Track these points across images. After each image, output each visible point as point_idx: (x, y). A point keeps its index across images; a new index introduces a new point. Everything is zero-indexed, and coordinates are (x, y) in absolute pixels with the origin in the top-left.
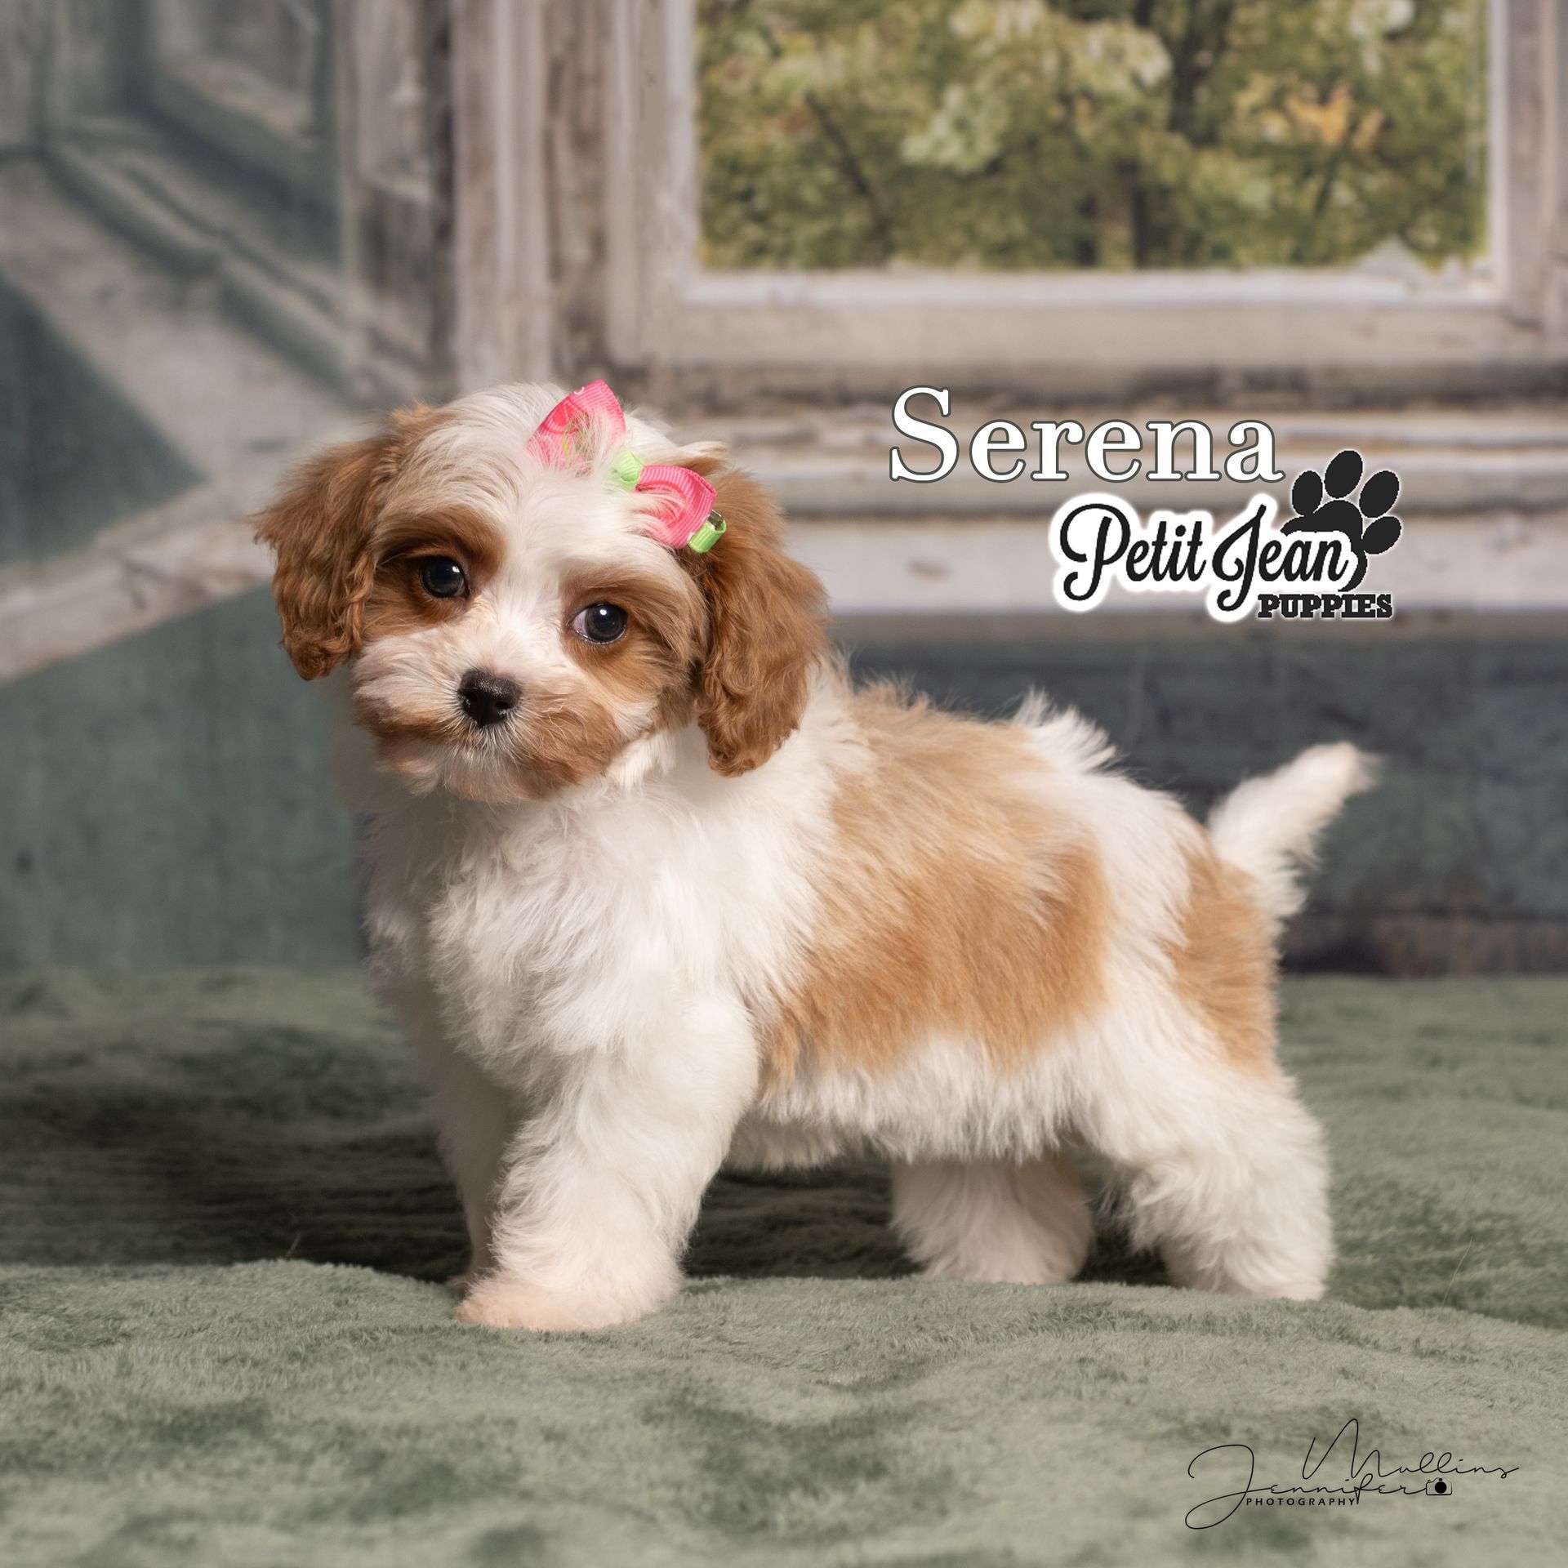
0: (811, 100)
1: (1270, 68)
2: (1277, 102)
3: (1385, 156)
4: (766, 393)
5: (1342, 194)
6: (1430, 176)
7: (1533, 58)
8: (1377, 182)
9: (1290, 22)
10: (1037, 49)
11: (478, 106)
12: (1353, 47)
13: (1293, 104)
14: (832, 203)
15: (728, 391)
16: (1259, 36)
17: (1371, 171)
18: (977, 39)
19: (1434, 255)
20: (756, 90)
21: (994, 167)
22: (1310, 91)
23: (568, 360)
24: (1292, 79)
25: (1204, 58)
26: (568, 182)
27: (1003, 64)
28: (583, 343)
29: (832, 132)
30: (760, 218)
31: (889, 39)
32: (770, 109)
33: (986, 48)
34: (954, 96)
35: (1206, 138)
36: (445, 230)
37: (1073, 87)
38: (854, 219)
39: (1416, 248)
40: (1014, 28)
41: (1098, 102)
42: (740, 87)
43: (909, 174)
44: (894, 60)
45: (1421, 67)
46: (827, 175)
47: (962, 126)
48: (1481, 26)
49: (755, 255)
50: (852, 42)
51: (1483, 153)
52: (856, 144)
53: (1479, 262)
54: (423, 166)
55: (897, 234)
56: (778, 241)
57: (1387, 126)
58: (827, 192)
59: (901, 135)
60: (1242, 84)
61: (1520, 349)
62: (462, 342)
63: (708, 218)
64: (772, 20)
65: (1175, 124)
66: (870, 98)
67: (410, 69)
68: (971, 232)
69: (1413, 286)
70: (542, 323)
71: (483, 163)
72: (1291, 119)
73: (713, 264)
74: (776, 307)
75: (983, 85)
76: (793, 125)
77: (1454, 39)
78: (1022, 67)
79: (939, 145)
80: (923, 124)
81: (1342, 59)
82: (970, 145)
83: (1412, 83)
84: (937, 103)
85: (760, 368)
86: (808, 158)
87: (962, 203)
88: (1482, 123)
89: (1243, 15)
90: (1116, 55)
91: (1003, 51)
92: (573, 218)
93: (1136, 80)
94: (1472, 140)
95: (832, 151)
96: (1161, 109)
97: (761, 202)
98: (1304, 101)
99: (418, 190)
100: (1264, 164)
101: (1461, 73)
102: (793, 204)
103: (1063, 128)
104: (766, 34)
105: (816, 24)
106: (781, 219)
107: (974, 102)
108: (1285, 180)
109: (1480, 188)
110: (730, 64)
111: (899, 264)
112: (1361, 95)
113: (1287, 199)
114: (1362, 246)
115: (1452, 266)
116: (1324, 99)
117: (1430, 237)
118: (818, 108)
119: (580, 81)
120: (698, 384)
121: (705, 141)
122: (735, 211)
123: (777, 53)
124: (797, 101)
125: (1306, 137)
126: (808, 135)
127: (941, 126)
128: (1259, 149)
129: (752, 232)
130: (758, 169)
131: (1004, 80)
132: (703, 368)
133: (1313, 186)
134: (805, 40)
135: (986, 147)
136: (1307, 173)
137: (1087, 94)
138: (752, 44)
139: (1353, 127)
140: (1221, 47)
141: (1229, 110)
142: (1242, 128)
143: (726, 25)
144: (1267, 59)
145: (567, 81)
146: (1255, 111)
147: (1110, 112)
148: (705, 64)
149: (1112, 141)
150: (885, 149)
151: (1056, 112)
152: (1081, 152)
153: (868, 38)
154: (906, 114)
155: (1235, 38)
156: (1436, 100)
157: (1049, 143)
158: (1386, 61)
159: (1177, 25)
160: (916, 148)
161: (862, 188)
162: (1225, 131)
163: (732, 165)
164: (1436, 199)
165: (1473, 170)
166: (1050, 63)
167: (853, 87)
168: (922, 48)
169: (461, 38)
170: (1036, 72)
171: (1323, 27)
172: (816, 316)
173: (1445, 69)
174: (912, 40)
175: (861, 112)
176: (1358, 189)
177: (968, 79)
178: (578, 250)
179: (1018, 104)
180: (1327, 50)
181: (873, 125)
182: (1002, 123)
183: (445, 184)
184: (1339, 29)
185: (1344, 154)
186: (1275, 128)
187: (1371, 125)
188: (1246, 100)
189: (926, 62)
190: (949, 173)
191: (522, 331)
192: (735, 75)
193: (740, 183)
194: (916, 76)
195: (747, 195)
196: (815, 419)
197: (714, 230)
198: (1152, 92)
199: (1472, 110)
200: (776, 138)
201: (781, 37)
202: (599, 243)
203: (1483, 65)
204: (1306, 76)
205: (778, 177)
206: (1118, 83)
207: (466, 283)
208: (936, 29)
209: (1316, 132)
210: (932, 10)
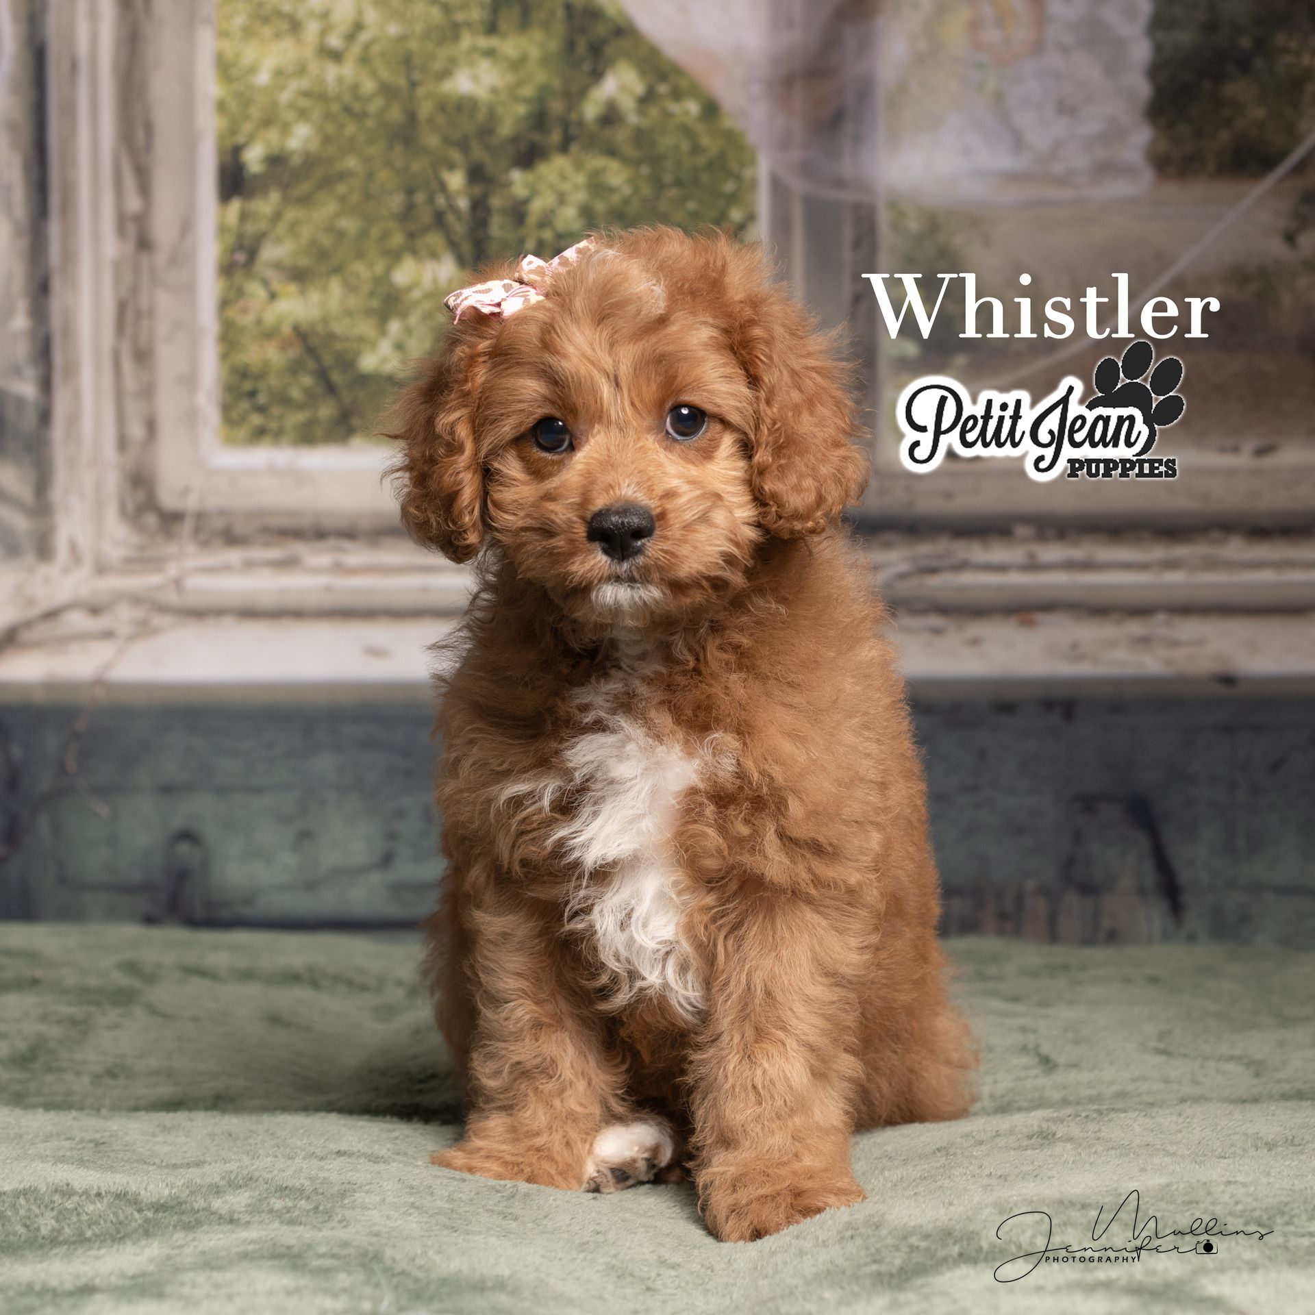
0: (296, 328)
4: (266, 530)
11: (69, 332)
14: (311, 399)
15: (239, 529)
18: (410, 289)
20: (259, 321)
23: (130, 507)
26: (130, 384)
27: (427, 306)
28: (141, 495)
29: (311, 351)
30: (262, 410)
31: (350, 287)
32: (269, 334)
33: (416, 294)
34: (395, 326)
38: (326, 411)
40: (435, 280)
42: (248, 320)
43: (364, 380)
44: (353, 302)
46: (307, 380)
47: (399, 347)
49: (259, 435)
50: (324, 289)
52: (328, 359)
55: (356, 421)
56: (274, 425)
58: (308, 392)
59: (358, 354)
62: (57, 494)
64: (270, 274)
66: (337, 328)
67: (22, 306)
70: (112, 481)
71: (72, 370)
73: (230, 441)
74: (272, 470)
75: (414, 319)
76: (284, 346)
79: (384, 360)
80: (373, 346)
82: (404, 359)
84: (383, 332)
85: (262, 513)
86: (295, 368)
91: (428, 296)
92: (134, 409)
95: (311, 364)
97: (262, 399)
99: (27, 389)
102: (284, 400)
104: (266, 283)
105: (300, 277)
106: (276, 410)
107: (409, 331)
110: (241, 304)
111: (356, 441)
118: (301, 334)
119: (138, 315)
120: (219, 523)
121: (224, 356)
122: (244, 405)
123: (273, 296)
124: (287, 329)
126: (294, 352)
127: (385, 347)
129: (256, 419)
130: (261, 376)
131: (428, 317)
132: (223, 513)
134: (293, 288)
138: (256, 290)
143: (239, 277)
145: (129, 315)
148: (224, 304)
150: (347, 362)
153: (335, 286)
154: (362, 339)
160: (368, 362)
161: (332, 390)
163: (243, 373)
167: (325, 320)
168: (372, 294)
169: (56, 284)
172: (301, 477)
174: (365, 288)
175: (331, 337)
177: (404, 315)
178: (137, 431)
181: (340, 346)
182: (427, 345)
183: (46, 385)
189: (375, 303)
190: (390, 379)
191: (98, 487)
192: (244, 311)
193: (248, 385)
194: (368, 312)
195: (253, 394)
196: (299, 548)
197: (230, 417)
200: (272, 354)
201: (276, 286)
202: (151, 426)
205: (274, 381)
207: (60, 453)
208: (383, 280)
210: (379, 268)
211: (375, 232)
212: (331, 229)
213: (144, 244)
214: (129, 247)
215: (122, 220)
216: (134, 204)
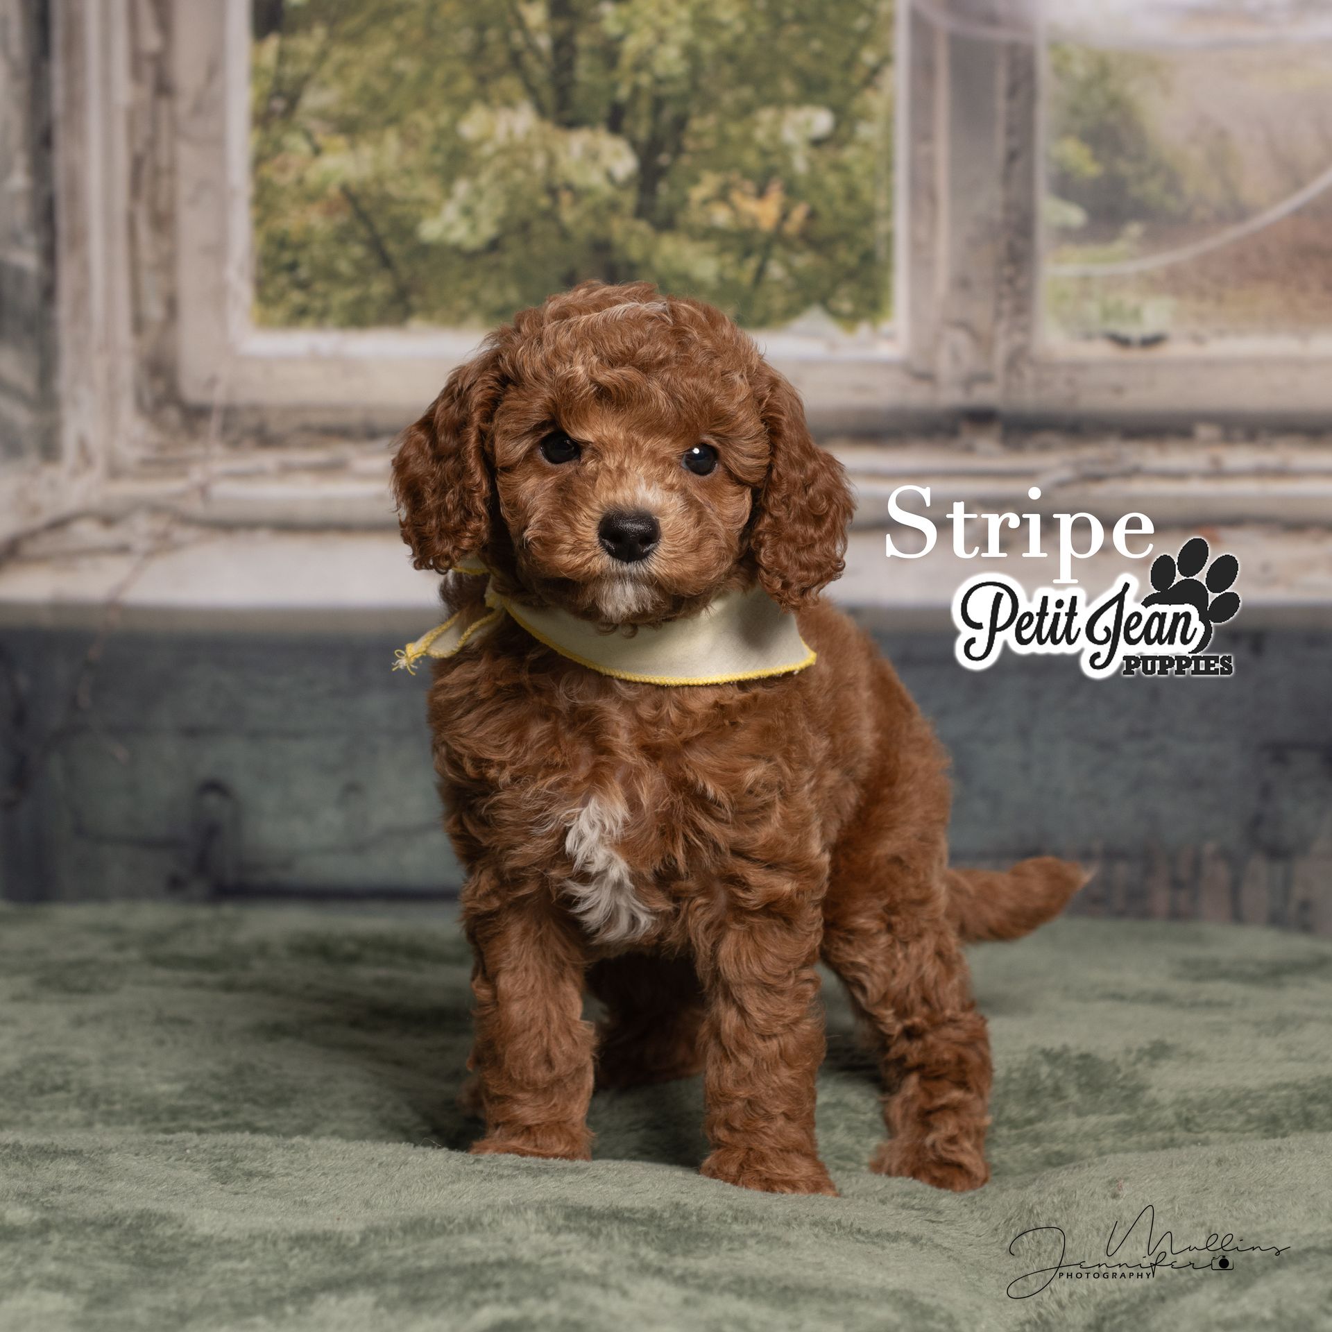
0: (345, 189)
1: (718, 168)
2: (723, 195)
3: (810, 240)
4: (306, 429)
5: (776, 270)
6: (846, 257)
7: (930, 160)
8: (804, 261)
9: (734, 130)
10: (529, 150)
11: (75, 192)
12: (785, 151)
13: (736, 197)
14: (362, 273)
15: (275, 427)
16: (709, 142)
17: (799, 252)
18: (480, 143)
19: (849, 320)
20: (300, 181)
21: (494, 245)
22: (750, 186)
23: (148, 399)
24: (735, 176)
25: (664, 159)
26: (147, 255)
27: (501, 162)
28: (160, 386)
29: (362, 216)
30: (303, 286)
31: (409, 141)
32: (311, 197)
33: (488, 149)
34: (462, 188)
35: (667, 224)
36: (49, 292)
37: (558, 181)
38: (380, 287)
39: (835, 315)
40: (510, 133)
41: (578, 194)
42: (287, 179)
43: (425, 250)
44: (412, 158)
45: (839, 167)
46: (358, 251)
47: (467, 212)
48: (888, 136)
49: (299, 315)
50: (379, 142)
51: (889, 238)
52: (382, 227)
53: (886, 326)
54: (31, 240)
55: (415, 300)
56: (318, 304)
57: (812, 215)
58: (358, 264)
59: (418, 219)
60: (695, 180)
61: (918, 397)
62: (63, 383)
63: (260, 285)
64: (314, 125)
65: (641, 212)
66: (393, 189)
67: (20, 161)
68: (475, 298)
69: (833, 346)
70: (127, 369)
71: (79, 239)
72: (734, 208)
73: (264, 323)
74: (315, 358)
75: (485, 179)
76: (330, 211)
77: (866, 145)
78: (516, 165)
79: (449, 227)
80: (437, 210)
81: (776, 161)
82: (474, 228)
83: (832, 181)
84: (448, 194)
85: (301, 408)
86: (342, 237)
87: (467, 275)
88: (888, 214)
89: (696, 124)
90: (593, 156)
91: (502, 151)
92: (151, 284)
93: (609, 176)
94: (881, 227)
95: (362, 231)
96: (629, 200)
97: (303, 273)
98: (745, 194)
99: (27, 260)
100: (712, 245)
101: (872, 173)
102: (331, 275)
103: (550, 215)
104: (308, 136)
105: (349, 128)
106: (320, 287)
107: (478, 193)
108: (729, 259)
109: (887, 267)
110: (279, 160)
111: (416, 324)
112: (792, 190)
113: (731, 273)
114: (791, 312)
115: (864, 329)
116: (761, 193)
117: (846, 306)
118: (351, 196)
119: (157, 172)
120: (250, 421)
121: (259, 223)
122: (283, 279)
123: (317, 151)
124: (333, 191)
125: (747, 223)
126: (342, 218)
127: (450, 212)
128: (709, 233)
129: (297, 297)
130: (302, 246)
131: (502, 175)
132: (255, 408)
133: (752, 264)
134: (341, 141)
135: (488, 230)
136: (747, 253)
137: (569, 187)
138: (297, 144)
139: (785, 216)
140: (679, 150)
141: (685, 201)
142: (695, 216)
143: (276, 128)
144: (715, 160)
145: (146, 172)
146: (706, 202)
147: (588, 202)
148: (259, 160)
149: (589, 225)
150: (405, 230)
151: (544, 202)
152: (565, 234)
153: (392, 140)
154: (422, 202)
155: (689, 143)
156: (852, 194)
157: (538, 227)
158: (811, 163)
159: (643, 132)
160: (430, 230)
161: (386, 262)
162: (681, 218)
163: (280, 242)
164: (851, 275)
165: (881, 252)
166: (539, 162)
167: (379, 179)
168: (436, 149)
169: (60, 136)
170: (528, 169)
171: (760, 135)
172: (349, 366)
173: (859, 170)
174: (427, 142)
175: (386, 200)
176: (788, 266)
177: (473, 174)
178: (155, 311)
179: (513, 195)
180: (764, 153)
181: (396, 210)
182: (500, 210)
183: (49, 255)
184: (774, 136)
185: (777, 238)
186: (721, 216)
187: (799, 214)
188: (698, 193)
189: (439, 160)
190: (457, 250)
191: (111, 375)
192: (283, 169)
193: (287, 257)
194: (431, 171)
195: (292, 267)
196: (347, 450)
197: (265, 295)
198: (623, 186)
199: (881, 203)
200: (317, 220)
201: (320, 139)
202: (172, 305)
203: (890, 167)
204: (747, 174)
205: (317, 252)
206: (595, 178)
207: (66, 336)
208: (448, 133)
209: (755, 219)
210: (444, 118)
211: (439, 75)
212: (386, 71)
213: (164, 88)
214: (146, 92)
215: (137, 59)
216: (151, 41)
